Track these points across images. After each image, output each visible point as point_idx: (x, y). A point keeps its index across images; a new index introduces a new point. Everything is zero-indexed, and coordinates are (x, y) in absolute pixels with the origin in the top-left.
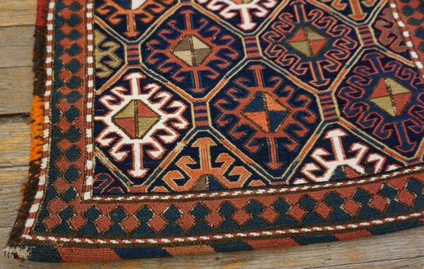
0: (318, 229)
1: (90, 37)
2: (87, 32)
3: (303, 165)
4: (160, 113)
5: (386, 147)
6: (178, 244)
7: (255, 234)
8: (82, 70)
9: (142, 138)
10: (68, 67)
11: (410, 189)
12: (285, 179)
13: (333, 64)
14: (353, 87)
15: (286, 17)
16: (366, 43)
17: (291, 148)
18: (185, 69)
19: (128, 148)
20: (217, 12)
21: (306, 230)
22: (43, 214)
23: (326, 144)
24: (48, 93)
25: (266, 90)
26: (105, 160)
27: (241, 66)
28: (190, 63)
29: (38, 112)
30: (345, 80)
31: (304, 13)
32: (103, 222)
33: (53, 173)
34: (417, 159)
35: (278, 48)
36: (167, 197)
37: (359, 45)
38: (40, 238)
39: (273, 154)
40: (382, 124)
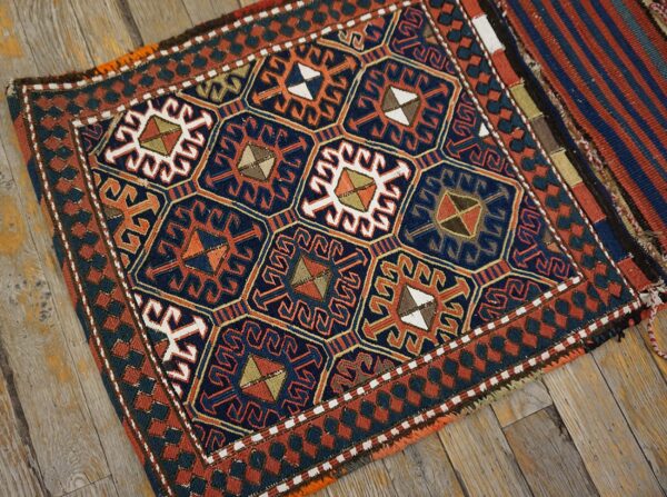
0: (92, 321)
1: (240, 63)
2: (244, 58)
3: (157, 299)
4: (173, 154)
5: (200, 381)
6: (49, 206)
7: (73, 267)
8: (199, 71)
9: (142, 147)
10: (197, 57)
11: (155, 408)
12: (138, 285)
13: (289, 311)
14: (261, 337)
15: (336, 248)
16: (331, 344)
17: (173, 284)
18: (232, 162)
19: (129, 138)
20: (314, 172)
21: (88, 310)
22: (49, 94)
23: (187, 318)
24: (164, 53)
25: (233, 246)
26: (113, 125)
27: (254, 214)
28: (240, 166)
29: (142, 52)
30: (270, 326)
31: (350, 266)
32: (55, 143)
33: (90, 89)
34: (195, 415)
35: (290, 248)
36: (91, 186)
37: (326, 337)
38: (26, 99)
39: (161, 269)
40: (225, 374)
